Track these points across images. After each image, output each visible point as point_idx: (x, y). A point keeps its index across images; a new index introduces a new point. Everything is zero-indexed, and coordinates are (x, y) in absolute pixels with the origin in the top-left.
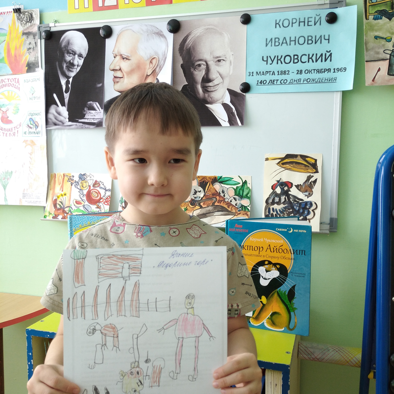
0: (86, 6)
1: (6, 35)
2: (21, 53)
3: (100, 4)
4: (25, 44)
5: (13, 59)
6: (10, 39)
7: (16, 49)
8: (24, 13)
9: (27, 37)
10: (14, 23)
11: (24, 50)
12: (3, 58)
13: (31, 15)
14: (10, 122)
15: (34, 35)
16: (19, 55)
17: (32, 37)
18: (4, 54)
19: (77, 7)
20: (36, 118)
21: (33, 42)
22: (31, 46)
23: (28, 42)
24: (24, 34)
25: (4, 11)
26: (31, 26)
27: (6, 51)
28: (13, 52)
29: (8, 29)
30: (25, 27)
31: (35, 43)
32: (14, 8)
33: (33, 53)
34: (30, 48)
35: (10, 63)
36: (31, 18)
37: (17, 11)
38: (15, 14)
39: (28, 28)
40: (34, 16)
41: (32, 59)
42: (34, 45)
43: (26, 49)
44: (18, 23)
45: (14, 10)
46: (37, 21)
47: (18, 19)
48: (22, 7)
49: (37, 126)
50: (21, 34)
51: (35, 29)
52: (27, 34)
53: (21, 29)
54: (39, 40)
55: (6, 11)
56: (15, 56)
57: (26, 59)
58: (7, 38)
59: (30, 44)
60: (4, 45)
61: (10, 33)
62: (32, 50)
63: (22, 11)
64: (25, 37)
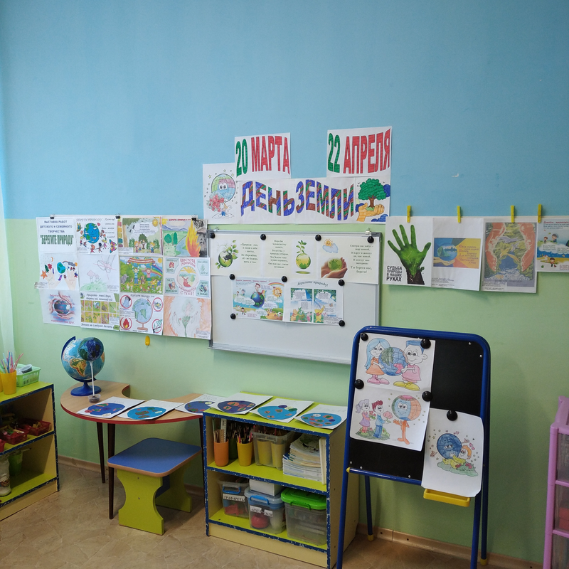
5: (191, 248)
6: (189, 235)
7: (193, 241)
8: (198, 221)
10: (192, 226)
12: (185, 246)
13: (202, 222)
14: (189, 286)
16: (195, 246)
17: (202, 235)
18: (186, 244)
20: (205, 286)
24: (198, 233)
27: (187, 242)
28: (191, 243)
29: (188, 229)
32: (192, 217)
35: (189, 249)
36: (202, 224)
37: (194, 219)
38: (193, 221)
40: (204, 223)
41: (203, 249)
44: (194, 227)
45: (192, 219)
47: (195, 224)
48: (197, 217)
49: (205, 291)
51: (205, 231)
55: (187, 218)
56: (193, 246)
58: (187, 234)
60: (186, 239)
61: (190, 232)
63: (197, 219)
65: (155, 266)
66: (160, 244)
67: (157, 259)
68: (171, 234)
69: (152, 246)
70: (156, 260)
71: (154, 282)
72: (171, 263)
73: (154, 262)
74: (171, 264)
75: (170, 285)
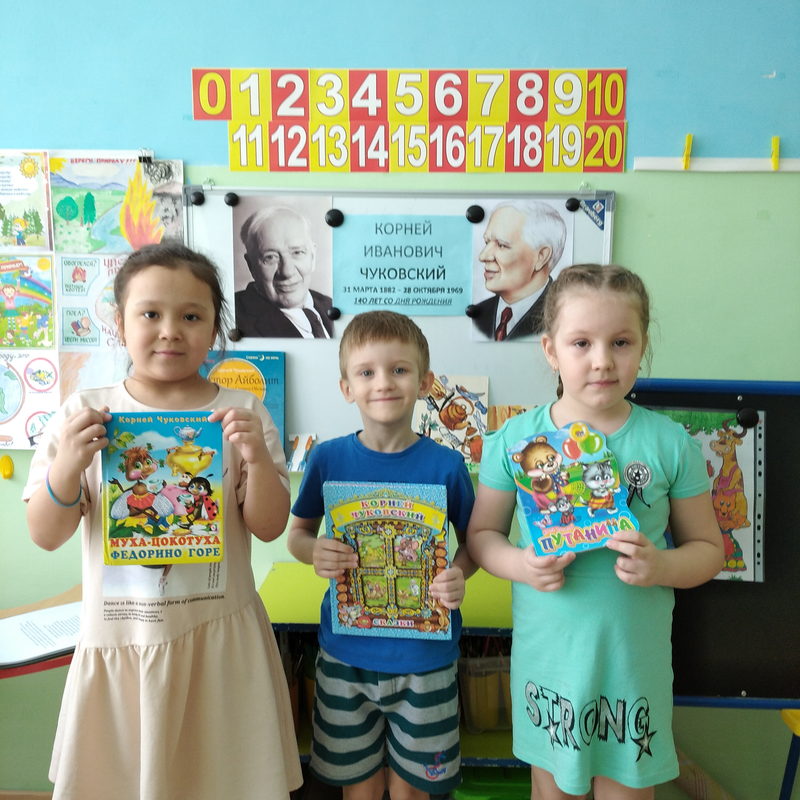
0: (260, 162)
1: (124, 194)
2: (151, 223)
3: (282, 163)
4: (157, 210)
5: (136, 231)
6: (131, 200)
7: (141, 215)
8: (157, 165)
9: (162, 200)
10: (139, 177)
11: (155, 219)
12: (118, 228)
13: (169, 168)
15: (174, 199)
16: (147, 226)
17: (169, 200)
18: (120, 222)
19: (244, 162)
21: (172, 209)
22: (168, 214)
23: (162, 208)
24: (155, 194)
25: (122, 158)
26: (168, 184)
27: (123, 218)
28: (135, 220)
29: (127, 185)
30: (158, 185)
31: (176, 210)
32: (141, 155)
33: (171, 225)
34: (166, 217)
35: (130, 236)
36: (168, 172)
37: (146, 160)
38: (142, 164)
39: (162, 187)
40: (173, 169)
42: (175, 213)
43: (159, 219)
44: (145, 178)
45: (140, 158)
46: (179, 178)
47: (147, 172)
48: (153, 155)
50: (151, 194)
52: (161, 195)
53: (150, 187)
54: (185, 208)
55: (125, 157)
56: (140, 226)
57: (159, 233)
58: (126, 199)
59: (166, 210)
60: (121, 209)
61: (132, 192)
62: (169, 220)
63: (153, 160)
64: (157, 200)
65: (28, 280)
66: (44, 222)
67: (35, 260)
68: (78, 196)
69: (18, 228)
70: (32, 264)
71: (26, 320)
72: (76, 271)
73: (24, 269)
74: (79, 274)
75: (76, 326)
